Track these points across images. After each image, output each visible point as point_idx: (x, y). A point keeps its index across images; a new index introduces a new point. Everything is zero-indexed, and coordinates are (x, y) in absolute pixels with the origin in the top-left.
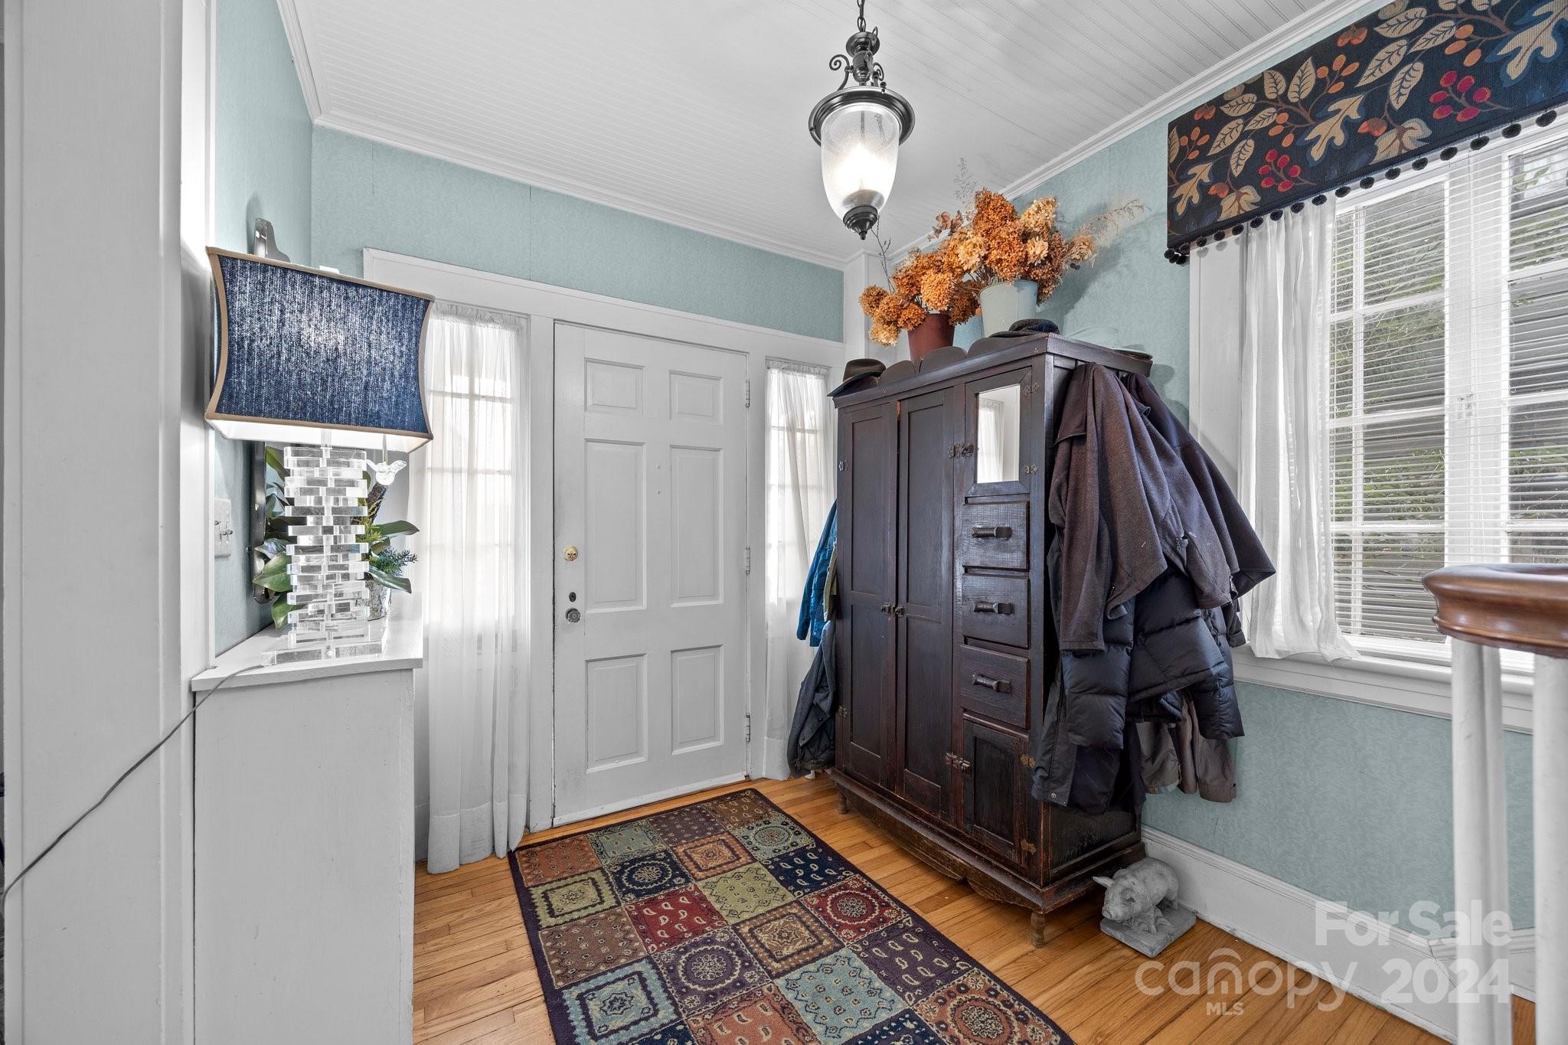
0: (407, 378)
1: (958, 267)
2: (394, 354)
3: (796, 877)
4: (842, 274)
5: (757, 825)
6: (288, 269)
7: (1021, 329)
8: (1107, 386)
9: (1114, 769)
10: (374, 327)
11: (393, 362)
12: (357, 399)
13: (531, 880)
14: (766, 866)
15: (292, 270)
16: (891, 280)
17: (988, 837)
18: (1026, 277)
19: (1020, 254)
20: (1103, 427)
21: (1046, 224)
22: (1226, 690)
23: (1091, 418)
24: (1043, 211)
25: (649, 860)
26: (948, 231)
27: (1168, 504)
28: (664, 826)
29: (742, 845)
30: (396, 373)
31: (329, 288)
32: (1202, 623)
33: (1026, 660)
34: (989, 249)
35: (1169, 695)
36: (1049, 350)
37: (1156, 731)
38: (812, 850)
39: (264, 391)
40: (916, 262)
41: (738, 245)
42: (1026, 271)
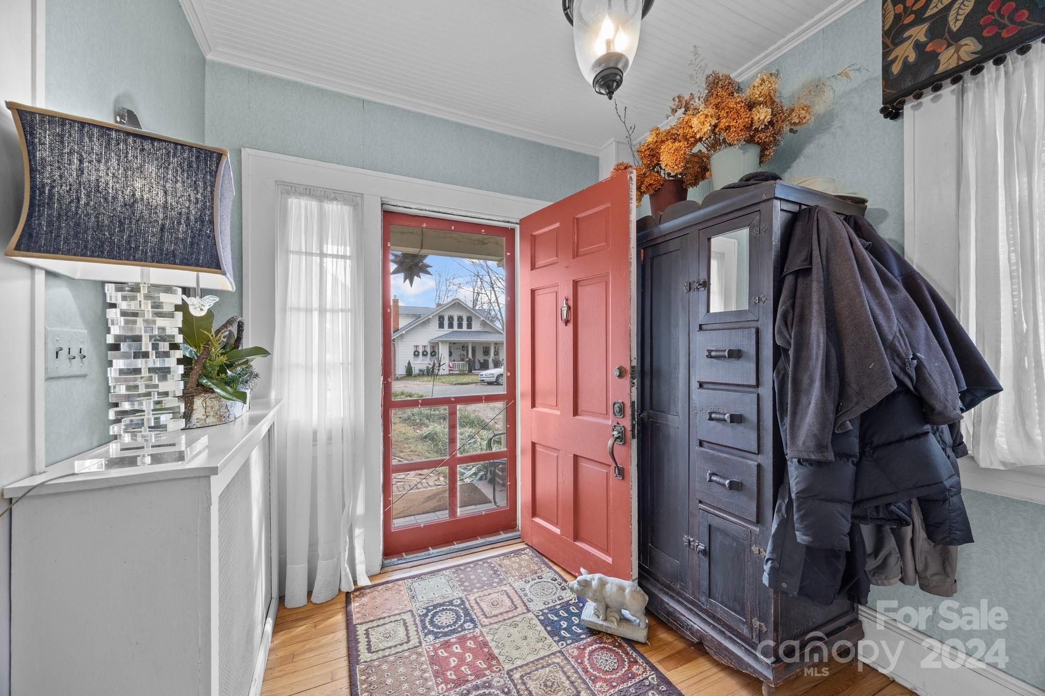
0: (202, 222)
1: (692, 137)
2: (190, 201)
3: (561, 628)
4: (598, 158)
5: (532, 580)
6: (86, 123)
7: (749, 180)
8: (831, 225)
9: (841, 565)
10: (170, 176)
11: (189, 207)
12: (154, 240)
13: (358, 618)
14: (537, 616)
15: (89, 124)
16: (636, 154)
17: (721, 610)
18: (750, 141)
19: (747, 120)
20: (828, 261)
21: (769, 94)
22: (954, 499)
23: (816, 253)
24: (767, 83)
25: (448, 605)
26: (683, 110)
27: (895, 328)
28: (462, 576)
29: (520, 597)
30: (192, 218)
31: (125, 142)
32: (931, 436)
33: (756, 463)
34: (719, 118)
35: (900, 504)
36: (777, 195)
37: (879, 530)
38: (574, 604)
39: (63, 231)
40: (656, 139)
41: (518, 139)
42: (752, 135)
